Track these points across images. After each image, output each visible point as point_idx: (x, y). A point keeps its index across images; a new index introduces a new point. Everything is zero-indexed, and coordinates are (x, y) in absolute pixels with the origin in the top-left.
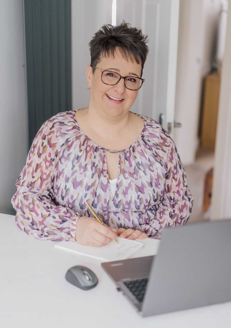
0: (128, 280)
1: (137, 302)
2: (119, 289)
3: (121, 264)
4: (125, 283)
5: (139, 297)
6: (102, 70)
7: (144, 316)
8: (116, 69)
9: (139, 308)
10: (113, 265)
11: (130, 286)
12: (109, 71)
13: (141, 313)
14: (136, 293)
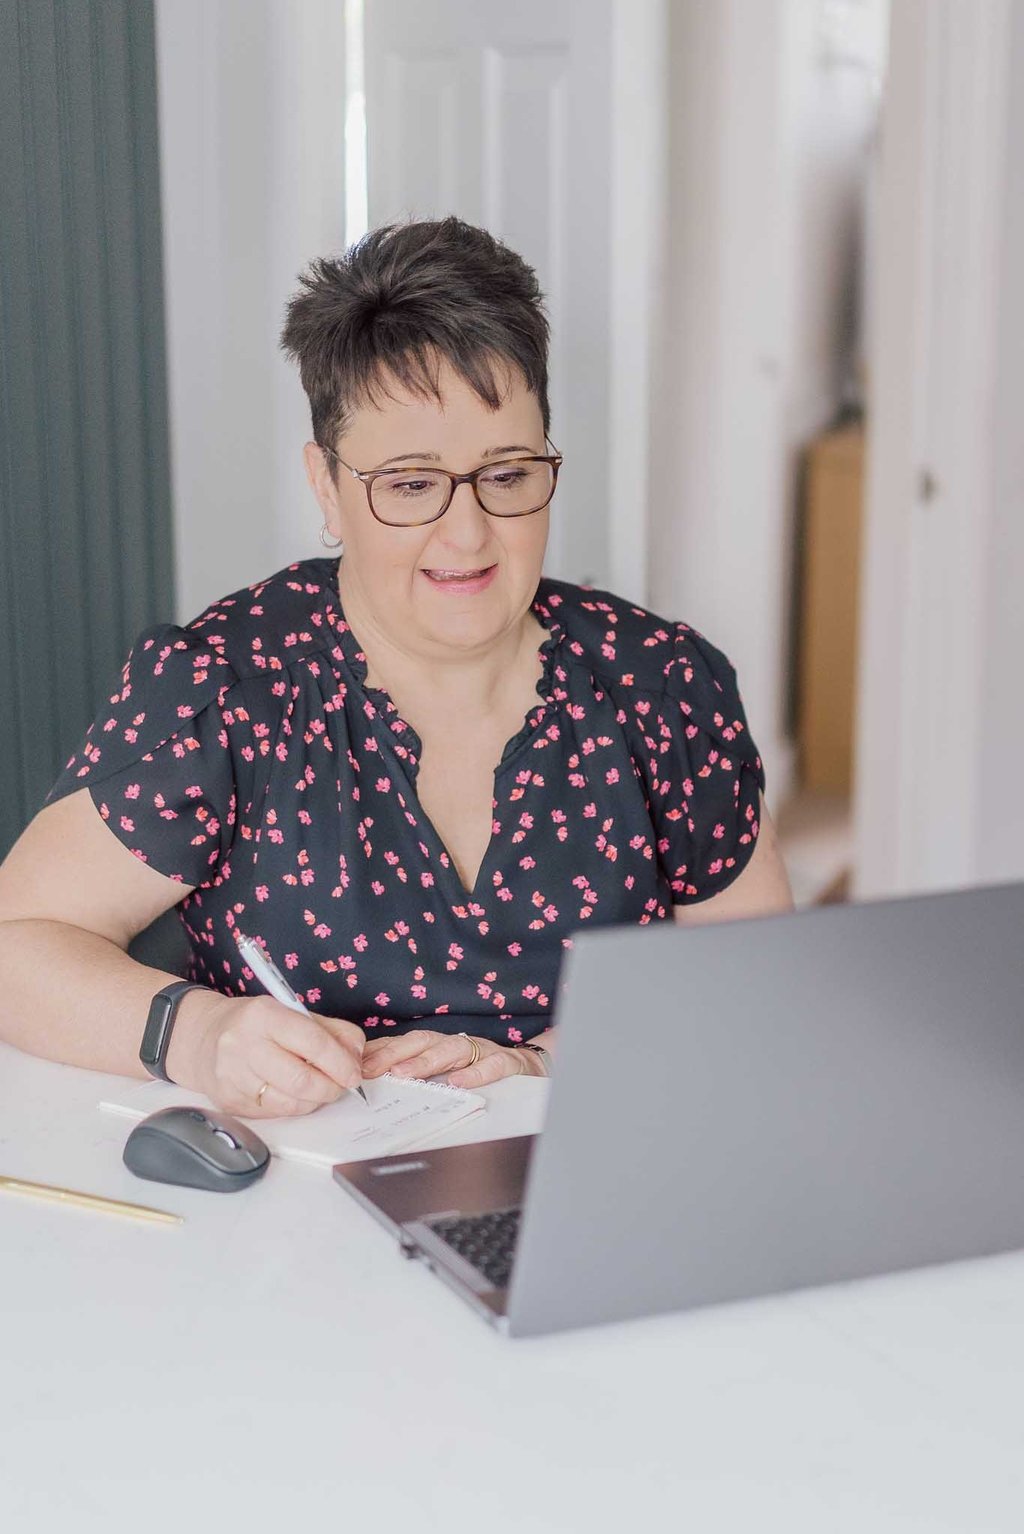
0: (452, 1215)
1: (486, 1286)
2: (411, 1250)
3: (420, 1165)
4: (436, 1228)
5: (496, 1272)
6: (363, 477)
7: (518, 1333)
8: (424, 457)
9: (496, 1304)
10: (384, 1171)
11: (459, 1236)
12: (395, 471)
13: (504, 1323)
14: (485, 1259)
